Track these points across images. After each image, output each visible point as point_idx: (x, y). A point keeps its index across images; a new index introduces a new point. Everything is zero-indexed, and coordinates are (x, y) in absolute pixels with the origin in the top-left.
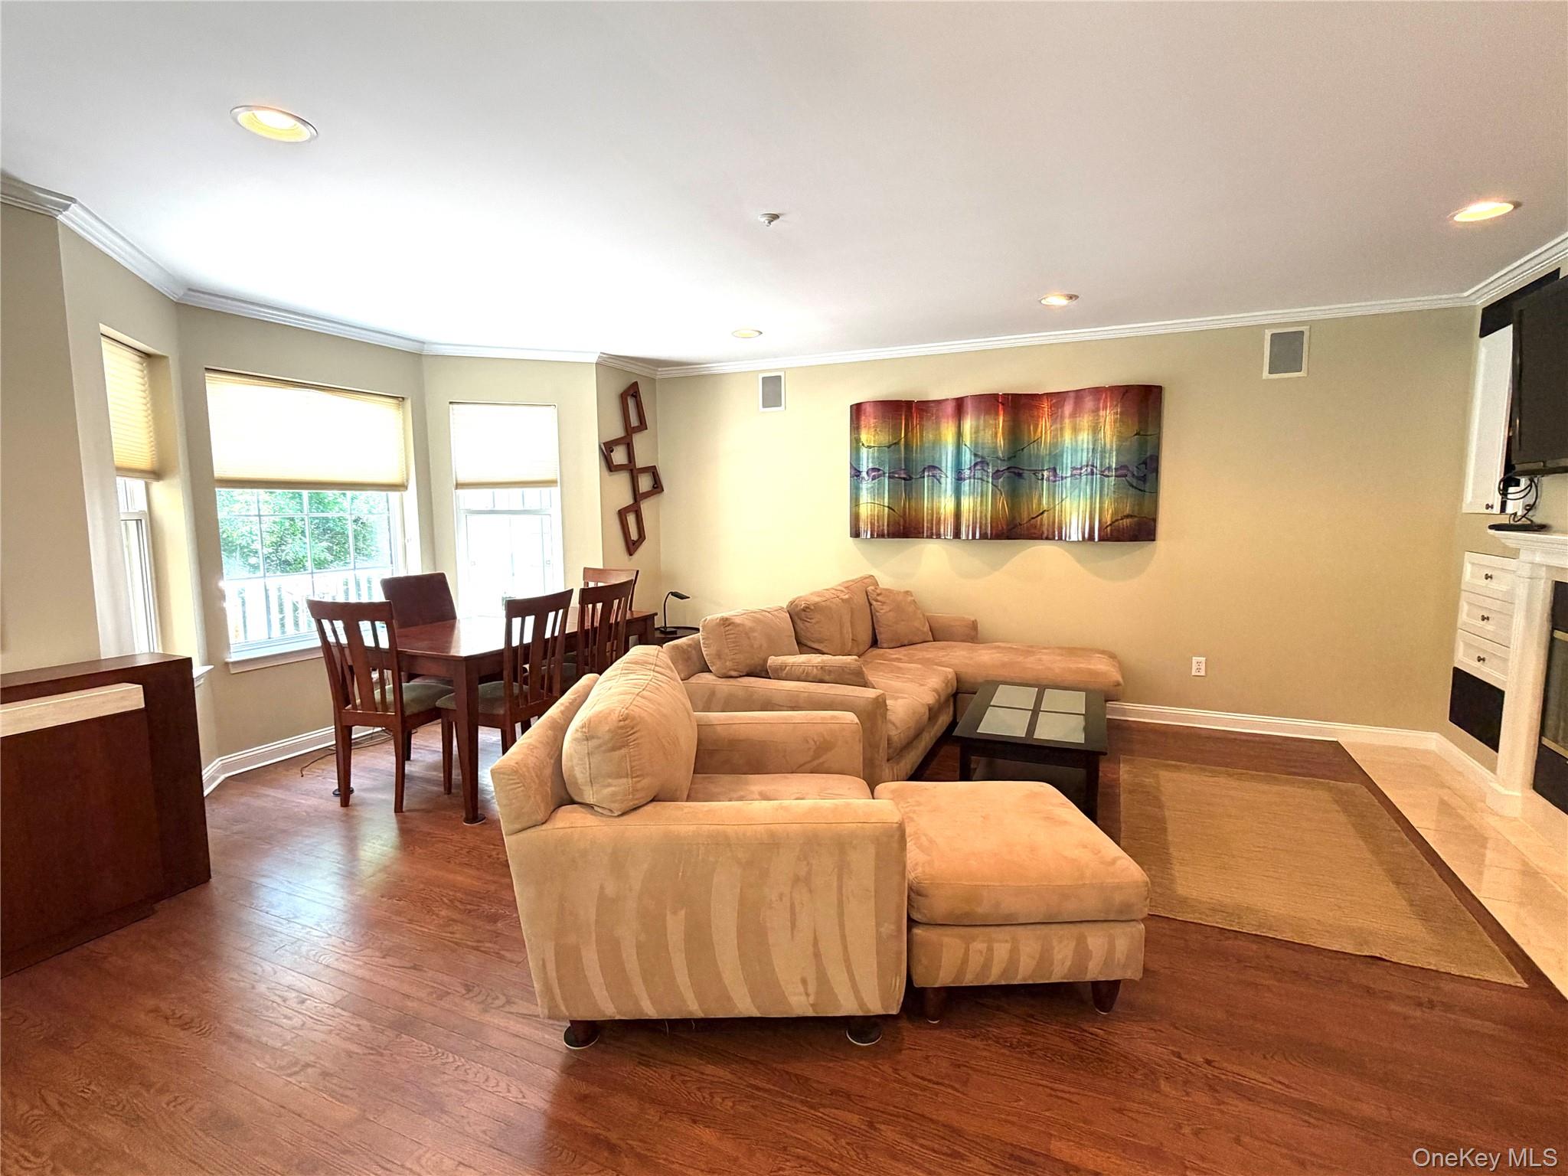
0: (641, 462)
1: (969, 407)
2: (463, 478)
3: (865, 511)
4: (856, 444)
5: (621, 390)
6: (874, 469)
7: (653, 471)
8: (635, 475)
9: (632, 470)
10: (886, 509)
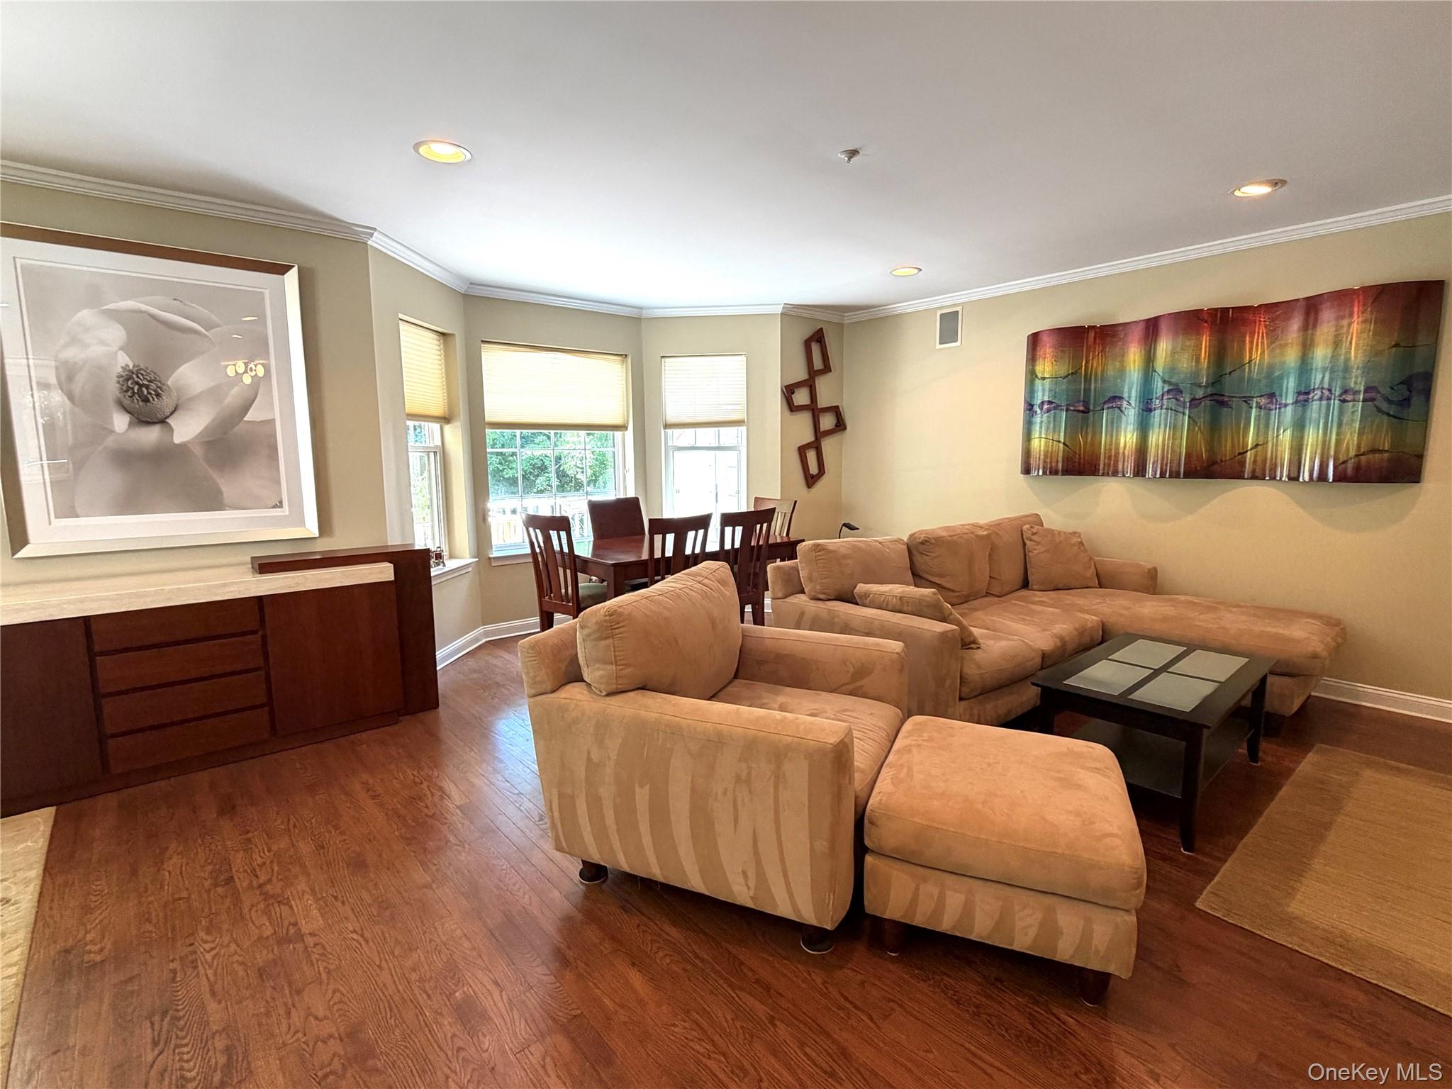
0: (823, 402)
1: (1163, 327)
2: (671, 418)
3: (1038, 444)
4: (1032, 376)
5: (807, 336)
6: (1049, 402)
7: (836, 411)
8: (816, 414)
9: (814, 410)
10: (1061, 445)
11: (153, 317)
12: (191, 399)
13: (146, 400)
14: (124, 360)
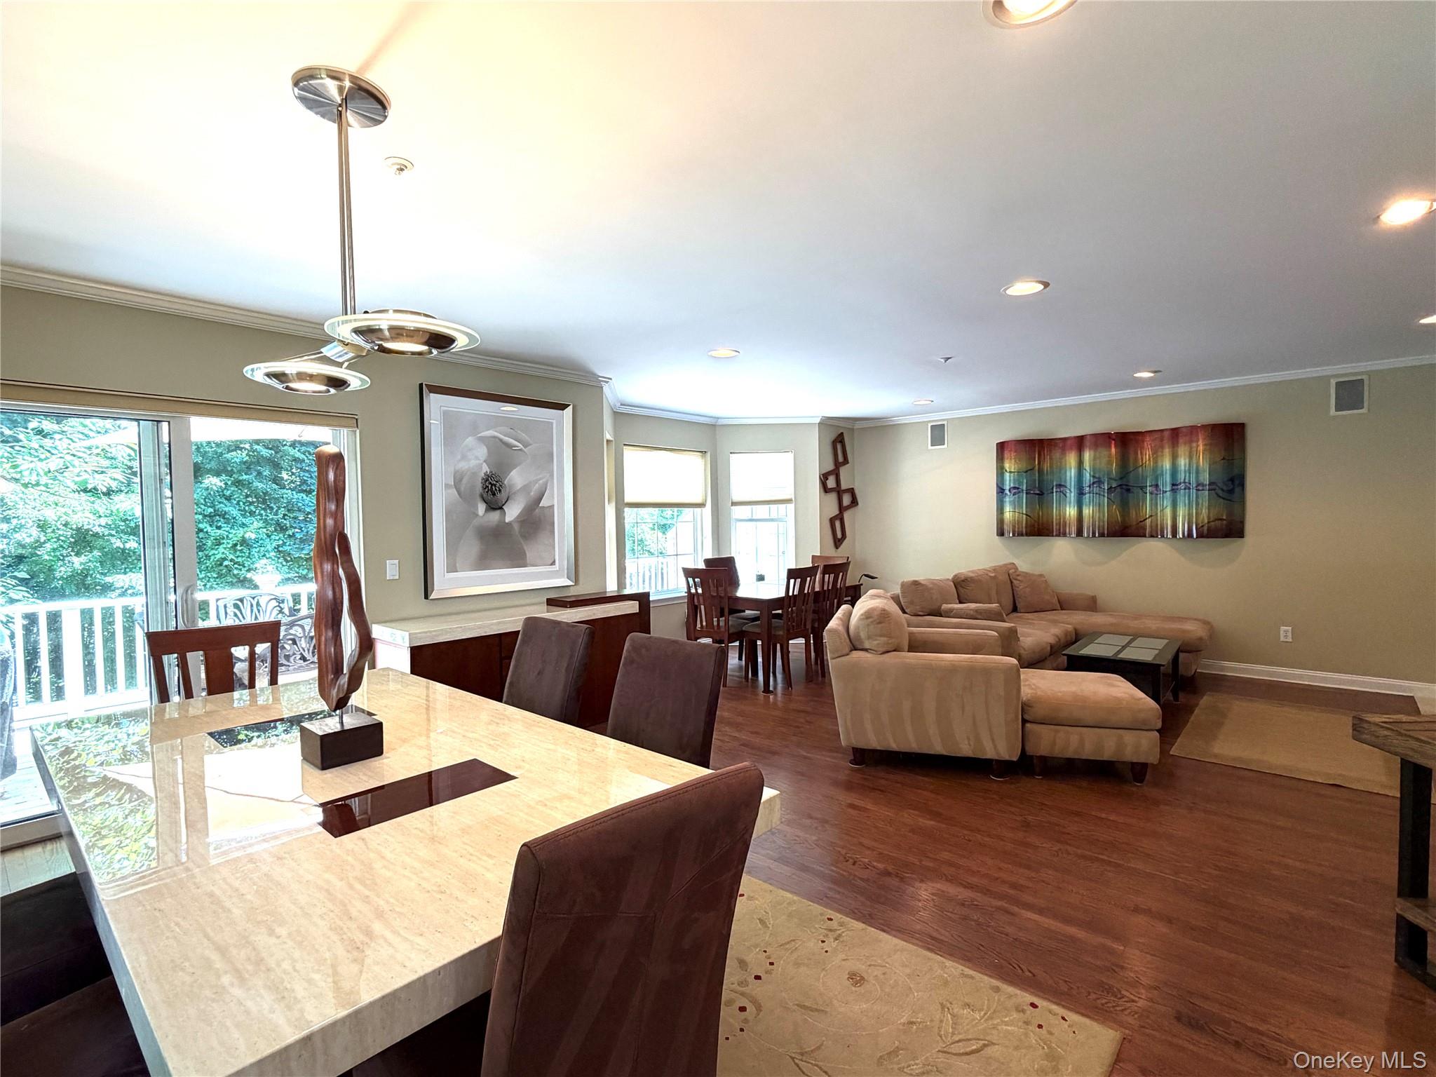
0: (844, 486)
1: (1087, 443)
2: (736, 498)
4: (1001, 470)
5: (833, 439)
6: (1014, 488)
7: (851, 491)
8: (840, 494)
10: (1024, 516)
11: (501, 440)
12: (515, 493)
13: (494, 494)
14: (486, 469)
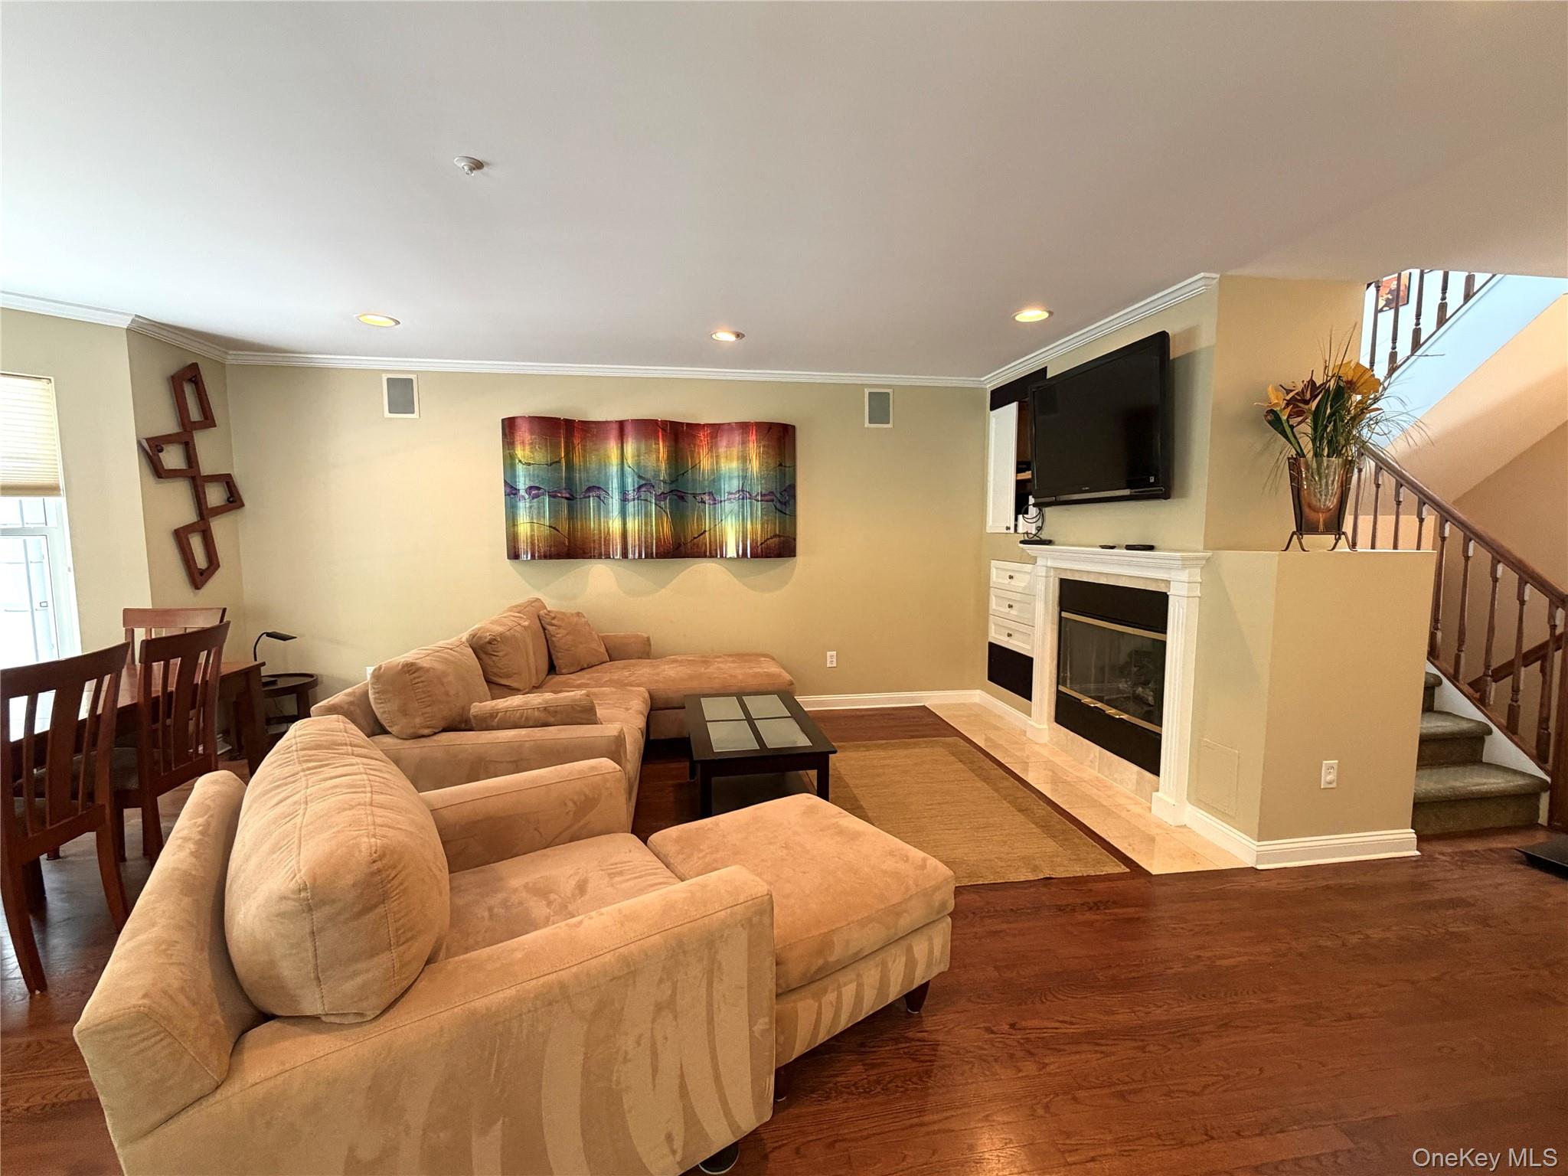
1: (629, 429)
4: (510, 462)
5: (172, 371)
6: (531, 488)
8: (199, 483)
9: (194, 478)
10: (548, 528)
